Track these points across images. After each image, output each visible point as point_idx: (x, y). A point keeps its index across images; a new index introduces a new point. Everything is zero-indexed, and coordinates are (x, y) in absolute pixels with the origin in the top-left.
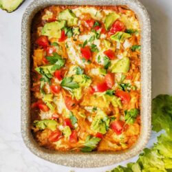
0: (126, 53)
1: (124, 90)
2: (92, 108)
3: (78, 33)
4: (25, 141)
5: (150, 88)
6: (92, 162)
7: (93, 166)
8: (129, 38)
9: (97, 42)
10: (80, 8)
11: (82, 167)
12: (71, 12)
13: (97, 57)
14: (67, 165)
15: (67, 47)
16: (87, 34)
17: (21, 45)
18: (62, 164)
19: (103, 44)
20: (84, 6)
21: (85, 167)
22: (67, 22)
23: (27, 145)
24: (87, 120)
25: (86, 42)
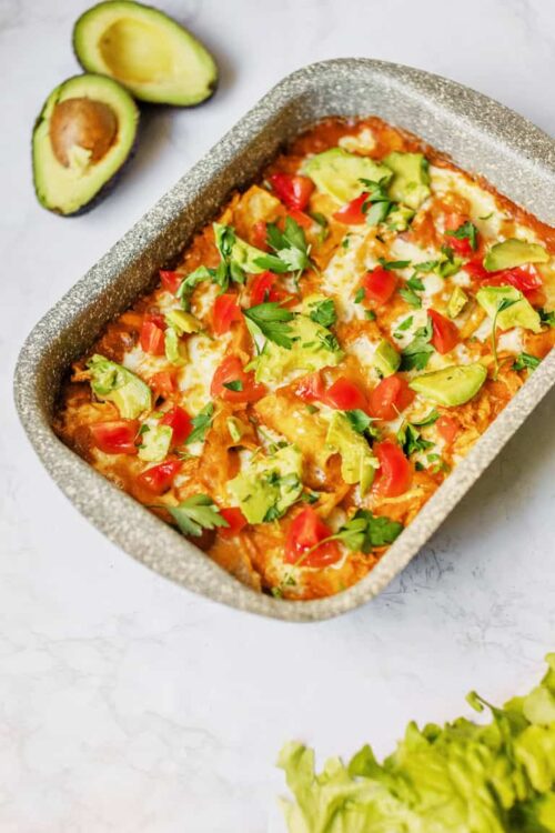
0: (490, 359)
1: (406, 449)
2: (276, 439)
3: (401, 227)
4: (24, 352)
5: (485, 464)
6: (147, 542)
7: (139, 554)
8: (530, 332)
9: (433, 284)
10: (456, 176)
11: (106, 533)
12: (425, 169)
13: (402, 319)
14: (72, 498)
15: (346, 244)
16: (424, 247)
17: (229, 128)
18: (62, 485)
19: (445, 297)
20: (470, 178)
21: (117, 541)
22: (394, 178)
23: (19, 365)
24: (234, 451)
25: (404, 265)
